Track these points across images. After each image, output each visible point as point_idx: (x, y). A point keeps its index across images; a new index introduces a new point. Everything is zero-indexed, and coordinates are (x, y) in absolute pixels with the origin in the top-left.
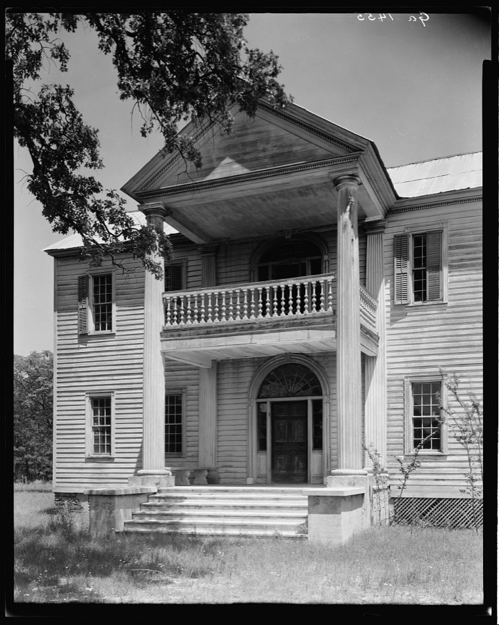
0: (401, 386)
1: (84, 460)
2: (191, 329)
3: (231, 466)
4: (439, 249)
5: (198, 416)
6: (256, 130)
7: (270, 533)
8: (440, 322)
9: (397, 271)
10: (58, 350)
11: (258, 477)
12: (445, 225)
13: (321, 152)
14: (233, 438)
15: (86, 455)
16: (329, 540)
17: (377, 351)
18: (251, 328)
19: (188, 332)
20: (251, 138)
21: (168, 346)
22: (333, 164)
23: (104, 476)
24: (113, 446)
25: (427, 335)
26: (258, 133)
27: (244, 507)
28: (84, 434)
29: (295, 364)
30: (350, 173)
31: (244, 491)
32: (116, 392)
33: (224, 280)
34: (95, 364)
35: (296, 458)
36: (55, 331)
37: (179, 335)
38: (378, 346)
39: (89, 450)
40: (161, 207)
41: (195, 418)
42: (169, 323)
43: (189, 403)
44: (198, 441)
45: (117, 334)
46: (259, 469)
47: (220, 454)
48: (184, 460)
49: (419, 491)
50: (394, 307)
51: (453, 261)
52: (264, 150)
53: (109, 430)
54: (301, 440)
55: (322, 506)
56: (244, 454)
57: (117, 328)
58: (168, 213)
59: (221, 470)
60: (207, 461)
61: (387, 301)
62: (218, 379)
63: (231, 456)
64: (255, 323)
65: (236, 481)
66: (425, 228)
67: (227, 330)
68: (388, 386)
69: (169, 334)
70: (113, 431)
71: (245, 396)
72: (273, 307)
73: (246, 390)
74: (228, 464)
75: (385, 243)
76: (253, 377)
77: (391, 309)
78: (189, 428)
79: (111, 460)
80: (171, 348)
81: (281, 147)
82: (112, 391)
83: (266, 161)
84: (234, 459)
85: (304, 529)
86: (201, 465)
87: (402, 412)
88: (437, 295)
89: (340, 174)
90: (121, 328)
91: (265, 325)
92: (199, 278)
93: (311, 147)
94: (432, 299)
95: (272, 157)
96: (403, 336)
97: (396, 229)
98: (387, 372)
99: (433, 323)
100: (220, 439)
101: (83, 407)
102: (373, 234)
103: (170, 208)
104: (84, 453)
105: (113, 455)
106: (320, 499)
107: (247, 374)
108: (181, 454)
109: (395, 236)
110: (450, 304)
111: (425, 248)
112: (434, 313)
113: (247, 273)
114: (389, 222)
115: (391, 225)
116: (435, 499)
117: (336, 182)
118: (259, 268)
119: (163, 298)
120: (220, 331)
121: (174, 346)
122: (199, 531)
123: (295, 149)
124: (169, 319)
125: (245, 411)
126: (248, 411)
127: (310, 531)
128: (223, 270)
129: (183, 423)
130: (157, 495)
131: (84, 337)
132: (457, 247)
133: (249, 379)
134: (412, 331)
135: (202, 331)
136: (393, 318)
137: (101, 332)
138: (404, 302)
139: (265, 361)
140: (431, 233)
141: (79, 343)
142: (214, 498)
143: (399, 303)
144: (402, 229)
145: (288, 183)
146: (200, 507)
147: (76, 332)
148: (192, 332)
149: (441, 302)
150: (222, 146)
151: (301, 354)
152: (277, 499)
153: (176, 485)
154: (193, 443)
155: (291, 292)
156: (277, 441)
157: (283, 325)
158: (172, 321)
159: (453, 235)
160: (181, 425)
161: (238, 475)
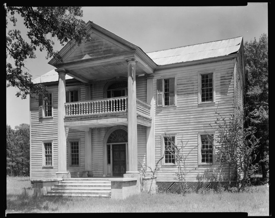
0: (160, 138)
1: (42, 168)
2: (75, 117)
3: (97, 170)
4: (173, 85)
5: (84, 150)
6: (98, 41)
7: (98, 195)
8: (174, 113)
9: (158, 93)
10: (32, 124)
11: (108, 174)
12: (175, 76)
13: (121, 50)
14: (98, 159)
15: (43, 166)
16: (118, 198)
17: (151, 125)
18: (97, 117)
19: (74, 118)
20: (96, 44)
21: (66, 124)
22: (126, 54)
23: (49, 174)
24: (53, 162)
25: (169, 118)
26: (99, 42)
27: (92, 186)
28: (42, 157)
29: (121, 130)
30: (132, 58)
31: (94, 180)
32: (53, 141)
33: (94, 96)
34: (45, 130)
35: (122, 167)
36: (30, 117)
37: (71, 120)
38: (151, 123)
39: (44, 164)
40: (63, 70)
41: (84, 151)
42: (67, 115)
43: (81, 145)
44: (85, 160)
45: (54, 117)
46: (108, 171)
47: (93, 165)
48: (80, 168)
49: (167, 179)
50: (157, 107)
51: (179, 90)
52: (101, 49)
53: (51, 156)
54: (123, 160)
55: (116, 185)
56: (102, 165)
57: (54, 115)
58: (67, 72)
59: (94, 172)
60: (88, 168)
61: (155, 105)
62: (92, 136)
63: (97, 166)
64: (98, 115)
65: (99, 176)
66: (168, 77)
67: (88, 118)
68: (155, 139)
69: (67, 119)
70: (53, 156)
71: (102, 142)
72: (108, 109)
73: (103, 140)
74: (96, 169)
75: (154, 82)
76: (105, 135)
77: (156, 108)
78: (81, 155)
79: (52, 168)
80: (68, 125)
81: (107, 47)
82: (52, 140)
83: (102, 53)
84: (99, 167)
85: (110, 194)
86: (86, 170)
87: (160, 148)
88: (173, 103)
89: (128, 58)
90: (55, 115)
91: (102, 116)
92: (85, 95)
93: (118, 48)
94: (171, 104)
95: (104, 51)
96: (161, 119)
97: (158, 77)
98: (155, 133)
99: (172, 114)
100: (93, 159)
101: (41, 147)
102: (149, 79)
103: (67, 70)
104: (42, 165)
105: (53, 166)
106: (115, 183)
107: (103, 133)
108: (79, 165)
109: (157, 80)
110: (177, 106)
111: (168, 84)
112: (172, 110)
113: (103, 93)
114: (155, 74)
115: (156, 75)
116: (172, 182)
117: (127, 61)
118: (107, 91)
119: (65, 105)
120: (86, 118)
121: (69, 123)
122: (73, 195)
123: (112, 48)
124: (67, 113)
125: (102, 148)
126: (103, 148)
127: (112, 194)
128: (94, 92)
129: (79, 153)
130: (63, 182)
131: (41, 119)
132: (180, 84)
133: (104, 135)
134: (164, 117)
135: (79, 118)
136: (157, 112)
137: (48, 117)
138: (161, 106)
139: (110, 128)
140: (170, 79)
141: (39, 121)
142: (82, 183)
143: (159, 106)
144: (160, 77)
145: (109, 62)
146: (76, 186)
147: (38, 117)
148: (76, 118)
149: (174, 106)
150: (86, 47)
151: (123, 126)
152: (105, 183)
153: (71, 178)
154: (83, 161)
155: (112, 103)
156: (115, 160)
157: (108, 116)
158: (68, 114)
159: (179, 80)
160: (78, 154)
161: (100, 174)
